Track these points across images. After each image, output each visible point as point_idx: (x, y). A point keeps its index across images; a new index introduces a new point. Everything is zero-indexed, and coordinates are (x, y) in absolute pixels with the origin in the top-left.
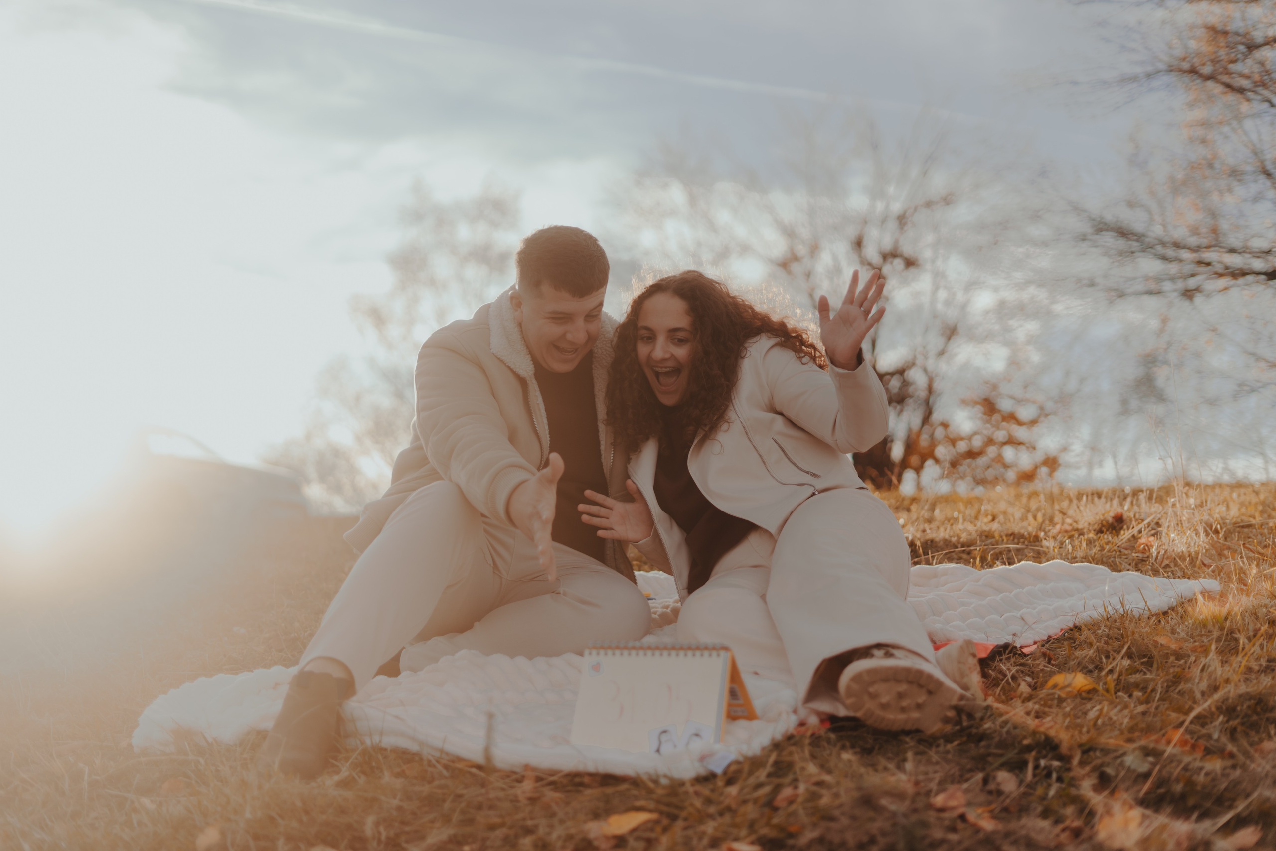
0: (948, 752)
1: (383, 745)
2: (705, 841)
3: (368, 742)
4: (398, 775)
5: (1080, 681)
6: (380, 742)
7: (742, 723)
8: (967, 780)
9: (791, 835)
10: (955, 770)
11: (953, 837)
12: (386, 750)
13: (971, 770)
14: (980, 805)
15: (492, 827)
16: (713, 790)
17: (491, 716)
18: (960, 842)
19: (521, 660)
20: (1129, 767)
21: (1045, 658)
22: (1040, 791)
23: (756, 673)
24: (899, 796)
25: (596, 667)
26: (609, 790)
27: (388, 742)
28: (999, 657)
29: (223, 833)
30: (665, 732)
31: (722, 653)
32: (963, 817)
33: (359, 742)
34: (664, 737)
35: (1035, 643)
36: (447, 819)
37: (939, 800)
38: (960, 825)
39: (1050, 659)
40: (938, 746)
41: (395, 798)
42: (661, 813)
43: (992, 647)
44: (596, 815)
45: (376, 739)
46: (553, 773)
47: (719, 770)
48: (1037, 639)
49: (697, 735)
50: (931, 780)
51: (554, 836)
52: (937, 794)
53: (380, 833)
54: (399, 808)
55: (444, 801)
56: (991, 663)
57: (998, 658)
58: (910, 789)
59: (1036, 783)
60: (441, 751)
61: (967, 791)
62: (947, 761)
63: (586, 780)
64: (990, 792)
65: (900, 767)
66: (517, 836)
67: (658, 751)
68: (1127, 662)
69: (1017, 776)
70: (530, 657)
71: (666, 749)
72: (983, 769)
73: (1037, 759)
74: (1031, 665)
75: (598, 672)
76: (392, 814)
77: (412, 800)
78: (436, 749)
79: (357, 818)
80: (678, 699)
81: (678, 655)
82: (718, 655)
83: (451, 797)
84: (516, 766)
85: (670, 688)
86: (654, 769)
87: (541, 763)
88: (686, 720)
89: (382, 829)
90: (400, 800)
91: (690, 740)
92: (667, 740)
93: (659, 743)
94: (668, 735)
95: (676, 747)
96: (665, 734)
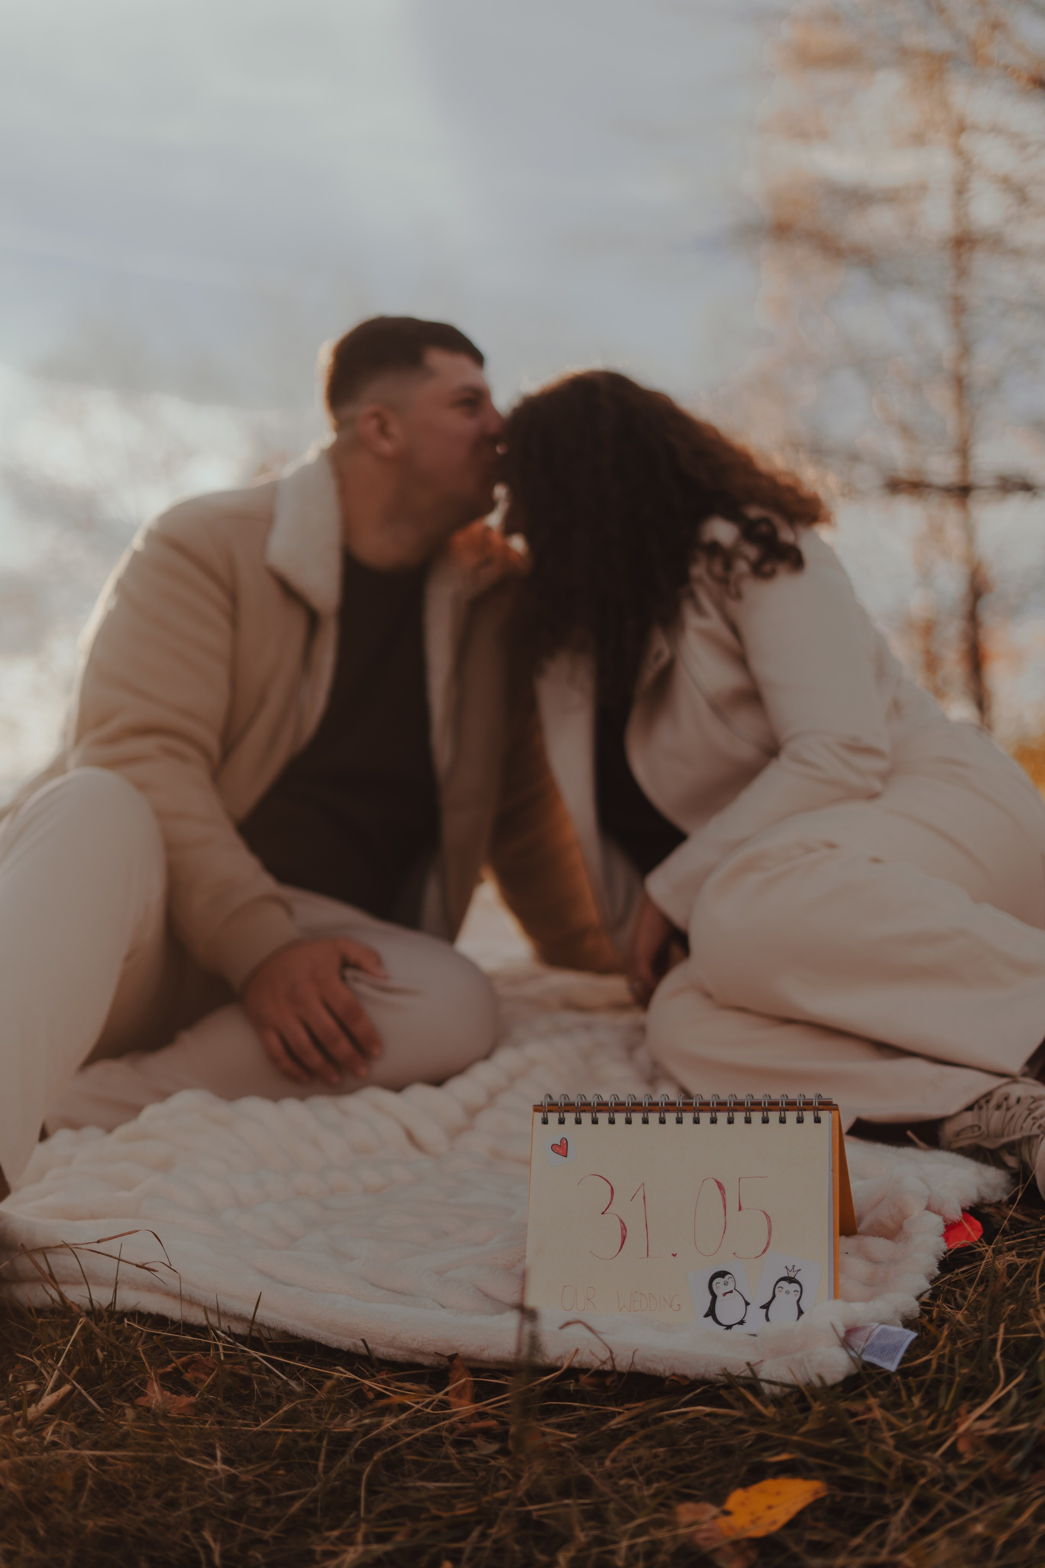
25: (561, 1148)
30: (722, 1274)
31: (824, 1115)
34: (720, 1286)
42: (818, 1475)
47: (892, 1366)
49: (791, 1280)
54: (232, 1482)
67: (711, 1312)
71: (728, 1310)
75: (566, 1157)
76: (220, 1499)
77: (249, 1461)
78: (239, 1318)
79: (148, 1515)
80: (740, 1209)
81: (730, 1121)
82: (817, 1120)
83: (325, 1443)
84: (423, 1353)
85: (720, 1187)
86: (745, 1367)
87: (483, 1350)
88: (764, 1251)
89: (207, 1535)
90: (226, 1461)
91: (777, 1290)
92: (729, 1291)
93: (710, 1297)
94: (730, 1281)
95: (747, 1304)
96: (723, 1278)
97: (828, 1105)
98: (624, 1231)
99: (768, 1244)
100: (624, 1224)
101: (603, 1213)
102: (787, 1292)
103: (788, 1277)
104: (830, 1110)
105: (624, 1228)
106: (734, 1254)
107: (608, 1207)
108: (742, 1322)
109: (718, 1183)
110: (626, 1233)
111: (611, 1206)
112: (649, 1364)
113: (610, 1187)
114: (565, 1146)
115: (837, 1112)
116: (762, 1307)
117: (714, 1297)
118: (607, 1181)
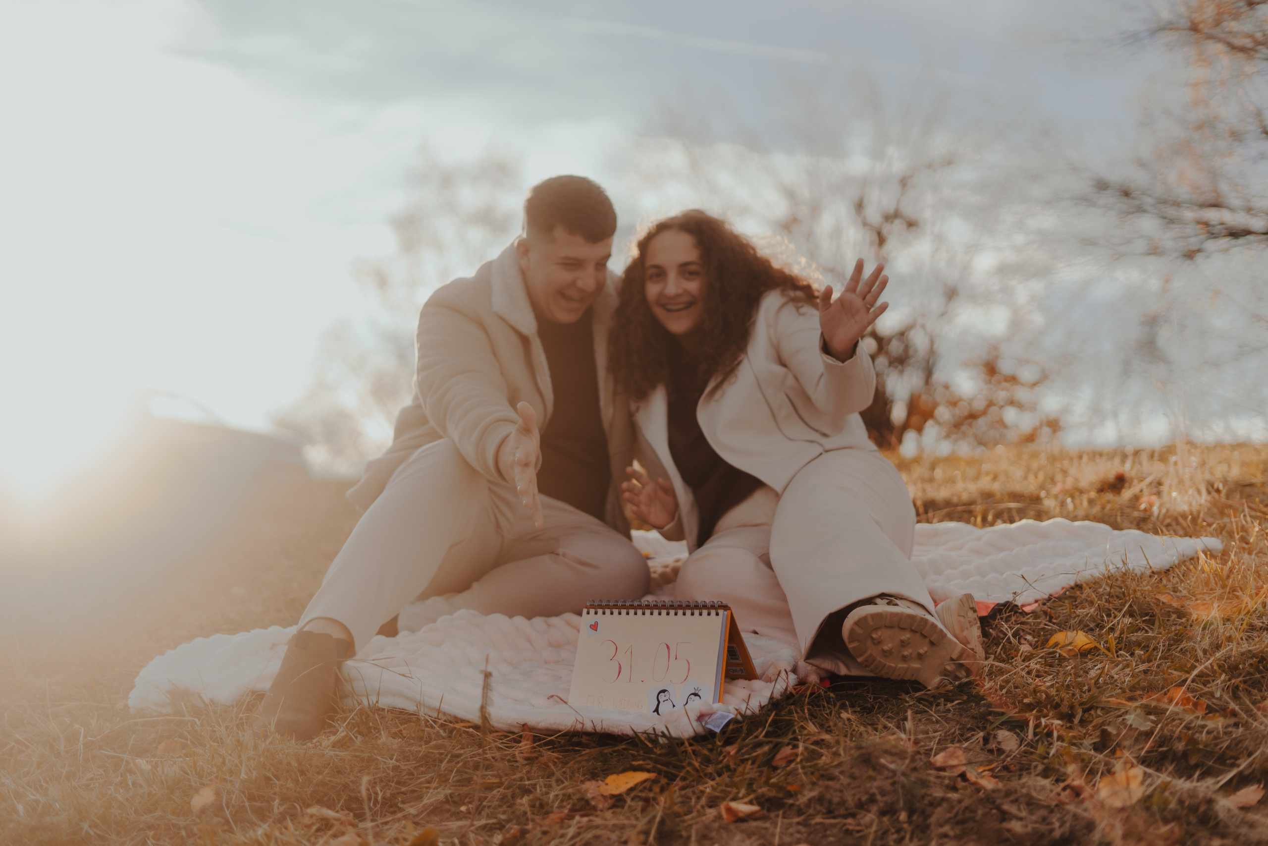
0: (949, 711)
1: (380, 705)
2: (703, 801)
3: (365, 702)
4: (395, 736)
5: (1081, 639)
6: (377, 702)
7: (742, 682)
8: (967, 740)
9: (790, 795)
10: (956, 729)
11: (954, 796)
12: (383, 710)
13: (972, 729)
14: (981, 764)
15: (490, 788)
16: (711, 750)
17: (487, 675)
18: (960, 801)
19: (519, 620)
20: (1131, 725)
21: (1046, 617)
22: (1041, 750)
23: (755, 633)
24: (900, 755)
25: (594, 627)
26: (607, 750)
27: (385, 702)
28: (1000, 615)
29: (218, 794)
30: (664, 691)
31: (721, 612)
32: (963, 776)
33: (355, 702)
34: (662, 697)
35: (1036, 601)
36: (444, 779)
37: (939, 759)
38: (960, 784)
39: (1051, 617)
40: (938, 705)
41: (392, 759)
42: (659, 772)
43: (993, 606)
44: (594, 776)
45: (373, 699)
46: (550, 732)
47: (718, 730)
48: (1038, 597)
49: (696, 695)
50: (931, 739)
51: (552, 795)
52: (936, 754)
53: (376, 794)
54: (396, 768)
55: (441, 761)
56: (991, 621)
57: (998, 617)
58: (910, 748)
59: (1037, 741)
60: (439, 711)
61: (967, 750)
62: (948, 720)
63: (584, 740)
64: (991, 751)
65: (900, 727)
66: (514, 797)
67: (657, 710)
68: (1128, 620)
69: (1018, 735)
70: (529, 618)
71: (665, 708)
72: (984, 728)
73: (1037, 718)
74: (1032, 624)
75: (596, 631)
76: (388, 774)
77: (408, 761)
78: (433, 709)
79: (353, 778)
80: (676, 658)
81: (676, 614)
82: (717, 614)
83: (449, 757)
84: (513, 726)
85: (668, 647)
86: (652, 729)
87: (539, 723)
88: (685, 680)
89: (378, 789)
90: (397, 760)
91: (689, 699)
92: (666, 700)
93: (657, 702)
94: (667, 695)
95: (674, 706)
96: (663, 693)
97: (725, 607)
99: (687, 677)
100: (620, 665)
101: (611, 660)
102: (694, 701)
103: (695, 693)
104: (725, 610)
105: (620, 668)
106: (670, 681)
107: (613, 657)
109: (667, 645)
111: (615, 656)
112: (611, 729)
113: (615, 647)
114: (596, 626)
115: (729, 612)
117: (659, 702)
118: (615, 644)
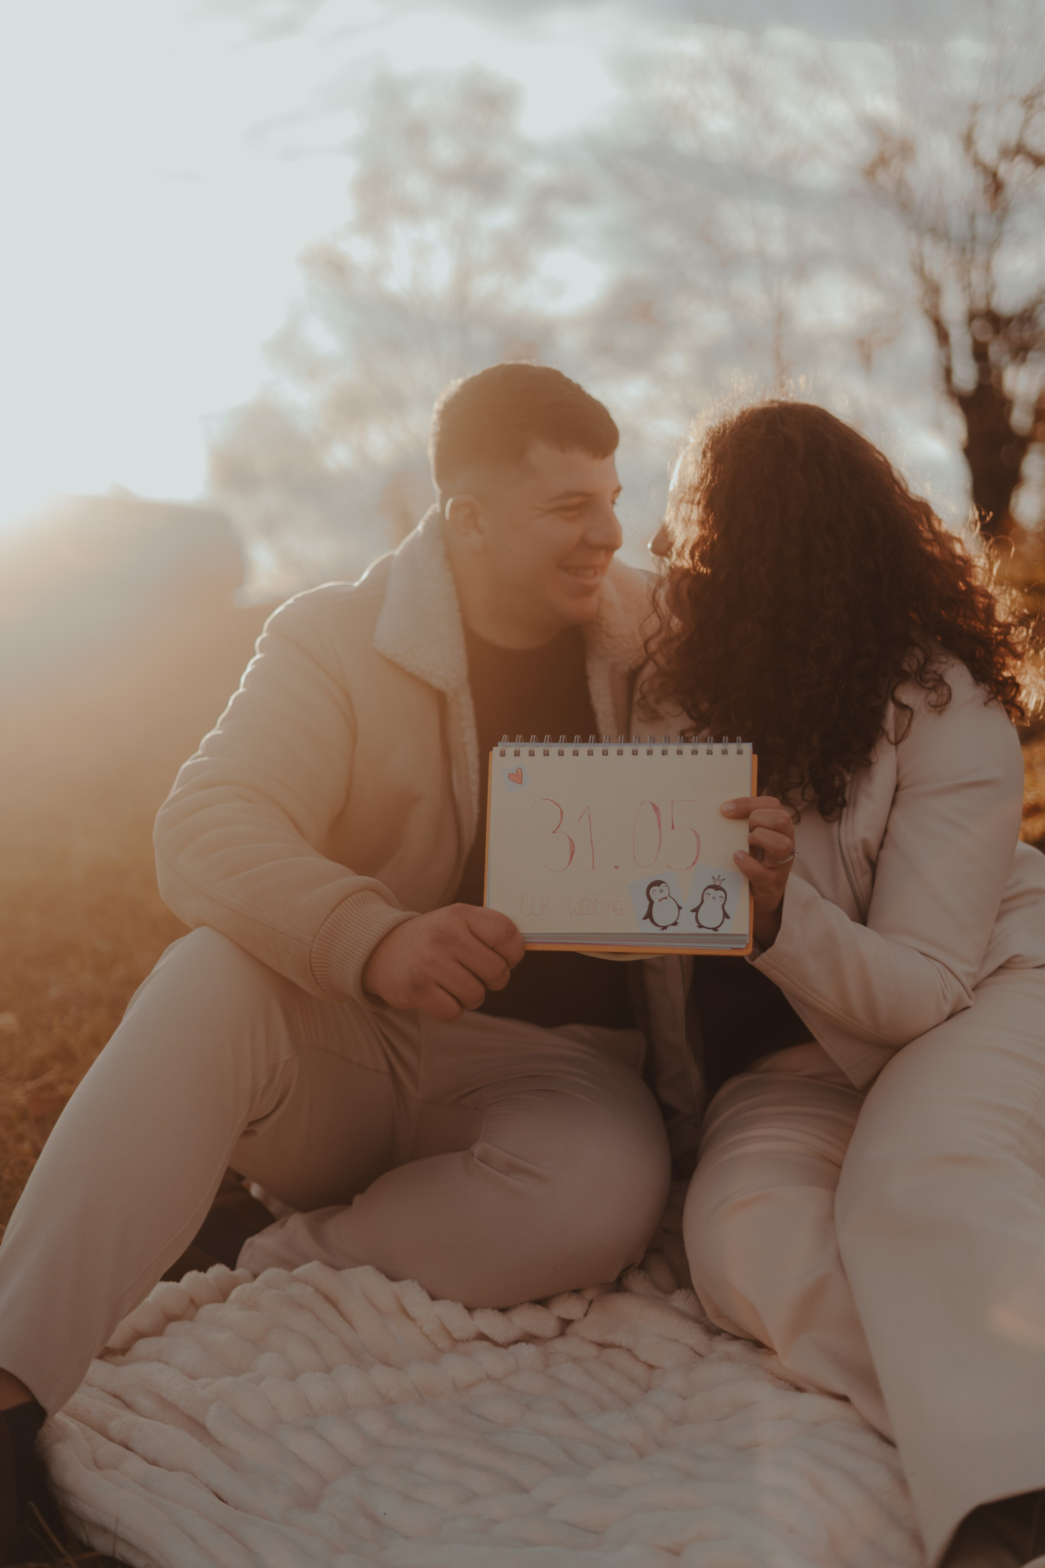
25: (517, 777)
30: (658, 883)
34: (655, 893)
49: (717, 888)
67: (649, 916)
71: (664, 913)
75: (521, 784)
80: (673, 828)
85: (655, 808)
88: (694, 863)
91: (705, 894)
92: (663, 897)
93: (648, 903)
94: (664, 889)
95: (680, 908)
96: (659, 886)
98: (573, 847)
99: (697, 857)
100: (572, 841)
101: (554, 832)
102: (714, 898)
103: (715, 885)
105: (572, 845)
106: (668, 866)
107: (558, 827)
108: (675, 924)
109: (653, 805)
110: (574, 849)
111: (561, 826)
113: (560, 810)
114: (520, 775)
116: (693, 911)
117: (651, 903)
118: (558, 805)
